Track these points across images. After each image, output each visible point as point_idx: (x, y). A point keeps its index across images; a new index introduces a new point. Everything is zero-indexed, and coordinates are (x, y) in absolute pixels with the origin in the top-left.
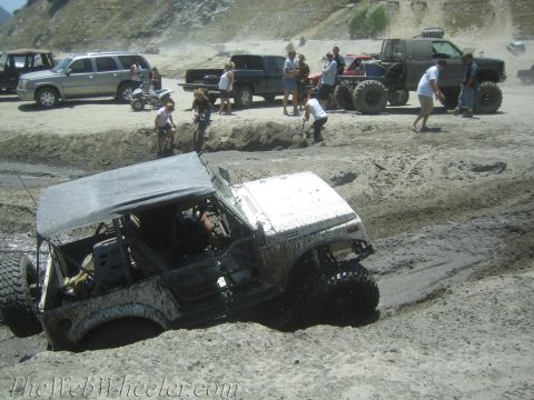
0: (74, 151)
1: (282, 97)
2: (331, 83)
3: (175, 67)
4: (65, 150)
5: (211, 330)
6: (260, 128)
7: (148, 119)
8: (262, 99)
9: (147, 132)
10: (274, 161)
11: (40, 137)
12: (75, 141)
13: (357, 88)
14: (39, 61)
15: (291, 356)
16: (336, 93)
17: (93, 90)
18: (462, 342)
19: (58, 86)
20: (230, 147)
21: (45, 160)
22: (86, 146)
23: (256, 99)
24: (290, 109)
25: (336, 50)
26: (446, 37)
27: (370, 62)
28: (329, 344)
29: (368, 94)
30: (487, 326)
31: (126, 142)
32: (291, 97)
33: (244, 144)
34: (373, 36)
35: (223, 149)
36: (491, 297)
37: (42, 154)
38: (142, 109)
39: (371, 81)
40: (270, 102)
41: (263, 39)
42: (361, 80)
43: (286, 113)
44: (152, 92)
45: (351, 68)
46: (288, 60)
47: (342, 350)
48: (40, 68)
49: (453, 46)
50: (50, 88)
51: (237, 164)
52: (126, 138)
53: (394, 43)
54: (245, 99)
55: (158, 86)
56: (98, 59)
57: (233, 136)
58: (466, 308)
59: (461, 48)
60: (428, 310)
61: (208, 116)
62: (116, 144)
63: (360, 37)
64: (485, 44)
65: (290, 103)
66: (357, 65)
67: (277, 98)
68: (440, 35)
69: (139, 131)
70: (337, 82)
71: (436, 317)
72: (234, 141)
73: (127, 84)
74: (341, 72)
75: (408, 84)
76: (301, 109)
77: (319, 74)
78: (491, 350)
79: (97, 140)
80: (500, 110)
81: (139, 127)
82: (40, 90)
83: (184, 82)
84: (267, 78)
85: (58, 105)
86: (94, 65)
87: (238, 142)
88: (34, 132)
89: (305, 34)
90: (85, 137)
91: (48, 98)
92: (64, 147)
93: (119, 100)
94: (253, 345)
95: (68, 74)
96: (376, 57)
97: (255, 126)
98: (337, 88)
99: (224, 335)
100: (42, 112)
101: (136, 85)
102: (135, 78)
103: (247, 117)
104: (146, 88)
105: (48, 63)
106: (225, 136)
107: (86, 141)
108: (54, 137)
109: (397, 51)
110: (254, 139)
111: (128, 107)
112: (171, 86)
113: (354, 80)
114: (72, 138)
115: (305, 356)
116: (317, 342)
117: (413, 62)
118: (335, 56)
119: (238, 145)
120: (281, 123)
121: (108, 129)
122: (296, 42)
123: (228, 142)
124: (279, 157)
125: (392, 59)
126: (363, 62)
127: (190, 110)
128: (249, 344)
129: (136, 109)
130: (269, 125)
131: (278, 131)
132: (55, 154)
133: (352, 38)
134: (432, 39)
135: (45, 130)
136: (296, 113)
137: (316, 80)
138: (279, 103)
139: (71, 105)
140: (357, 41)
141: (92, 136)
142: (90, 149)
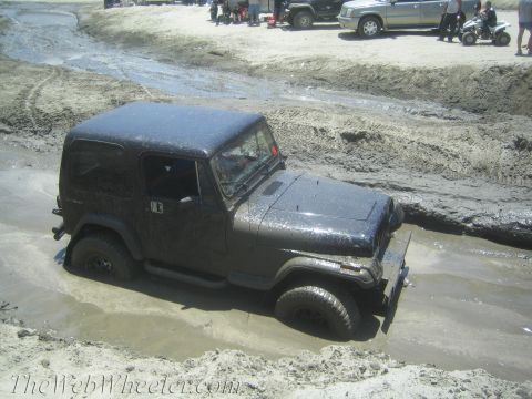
0: (417, 85)
4: (407, 84)
9: (502, 71)
11: (380, 68)
12: (417, 75)
21: (386, 92)
22: (430, 82)
31: (475, 80)
37: (384, 86)
50: (374, 17)
52: (476, 75)
62: (465, 81)
69: (492, 69)
79: (442, 75)
81: (491, 64)
82: (365, 18)
85: (379, 34)
90: (429, 72)
92: (406, 80)
95: (393, 3)
107: (430, 76)
108: (394, 69)
114: (414, 71)
132: (397, 86)
139: (392, 35)
141: (436, 71)
142: (435, 85)
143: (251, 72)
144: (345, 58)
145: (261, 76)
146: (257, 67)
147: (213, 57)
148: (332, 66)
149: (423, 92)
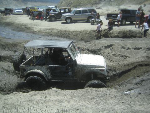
0: (74, 35)
3: (105, 13)
5: (100, 89)
6: (127, 31)
7: (95, 27)
8: (129, 23)
9: (94, 31)
10: (129, 41)
11: (65, 31)
12: (74, 33)
14: (67, 11)
15: (121, 100)
17: (81, 19)
19: (72, 18)
22: (77, 34)
23: (127, 23)
24: (137, 26)
28: (134, 98)
31: (88, 33)
32: (138, 23)
33: (122, 36)
35: (115, 37)
37: (66, 36)
38: (94, 25)
40: (132, 24)
41: (132, 5)
43: (136, 27)
44: (97, 20)
46: (138, 11)
47: (138, 101)
48: (67, 12)
50: (69, 18)
51: (118, 42)
52: (88, 32)
54: (124, 23)
55: (98, 18)
56: (82, 10)
57: (119, 33)
61: (112, 27)
62: (85, 34)
65: (137, 24)
69: (92, 31)
72: (119, 35)
73: (90, 17)
79: (80, 33)
81: (92, 29)
82: (67, 18)
83: (106, 17)
84: (131, 16)
85: (71, 23)
86: (81, 12)
87: (120, 35)
88: (64, 30)
90: (77, 32)
91: (69, 21)
92: (71, 34)
93: (88, 22)
94: (111, 95)
95: (74, 14)
99: (103, 91)
100: (67, 24)
101: (92, 18)
102: (92, 16)
103: (124, 28)
104: (95, 19)
105: (70, 11)
106: (116, 33)
107: (77, 33)
108: (69, 31)
110: (125, 35)
111: (90, 24)
112: (102, 18)
114: (74, 32)
115: (126, 101)
116: (131, 97)
120: (134, 30)
121: (84, 30)
122: (143, 5)
123: (117, 35)
124: (131, 40)
127: (107, 25)
128: (110, 95)
129: (92, 24)
130: (130, 31)
131: (132, 33)
132: (69, 36)
135: (67, 29)
136: (139, 27)
138: (134, 24)
139: (75, 22)
141: (79, 31)
142: (78, 35)
143: (34, 33)
144: (58, 28)
145: (36, 34)
146: (36, 31)
147: (26, 29)
148: (55, 31)
149: (75, 37)
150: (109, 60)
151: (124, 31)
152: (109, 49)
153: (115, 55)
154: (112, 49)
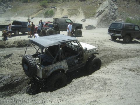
1: (27, 33)
2: (40, 29)
6: (22, 41)
8: (22, 33)
13: (47, 30)
16: (41, 32)
18: (76, 93)
20: (13, 46)
23: (20, 33)
25: (41, 21)
26: (69, 18)
27: (50, 24)
28: (44, 97)
29: (50, 32)
30: (82, 89)
33: (17, 46)
34: (50, 17)
35: (11, 47)
36: (82, 82)
39: (51, 29)
40: (24, 34)
41: (21, 17)
42: (48, 28)
43: (28, 37)
45: (45, 25)
47: (48, 98)
49: (71, 20)
51: (16, 51)
53: (56, 19)
54: (17, 33)
57: (14, 43)
58: (77, 85)
59: (72, 21)
60: (68, 86)
63: (47, 17)
64: (78, 20)
66: (47, 25)
67: (26, 33)
68: (67, 17)
70: (42, 29)
71: (70, 88)
72: (14, 45)
74: (43, 26)
75: (60, 30)
76: (33, 36)
77: (37, 27)
78: (83, 94)
80: (82, 36)
84: (23, 28)
87: (15, 45)
89: (33, 16)
96: (52, 23)
97: (20, 40)
98: (42, 31)
103: (18, 38)
106: (12, 43)
109: (57, 21)
110: (20, 44)
113: (46, 28)
116: (41, 97)
117: (61, 24)
118: (41, 22)
119: (15, 46)
122: (30, 18)
123: (13, 45)
125: (55, 23)
126: (48, 24)
130: (24, 40)
131: (26, 42)
133: (45, 17)
134: (65, 18)
136: (31, 37)
137: (36, 28)
138: (26, 34)
140: (46, 18)
150: (10, 69)
151: (19, 41)
152: (9, 58)
153: (15, 64)
154: (12, 58)
